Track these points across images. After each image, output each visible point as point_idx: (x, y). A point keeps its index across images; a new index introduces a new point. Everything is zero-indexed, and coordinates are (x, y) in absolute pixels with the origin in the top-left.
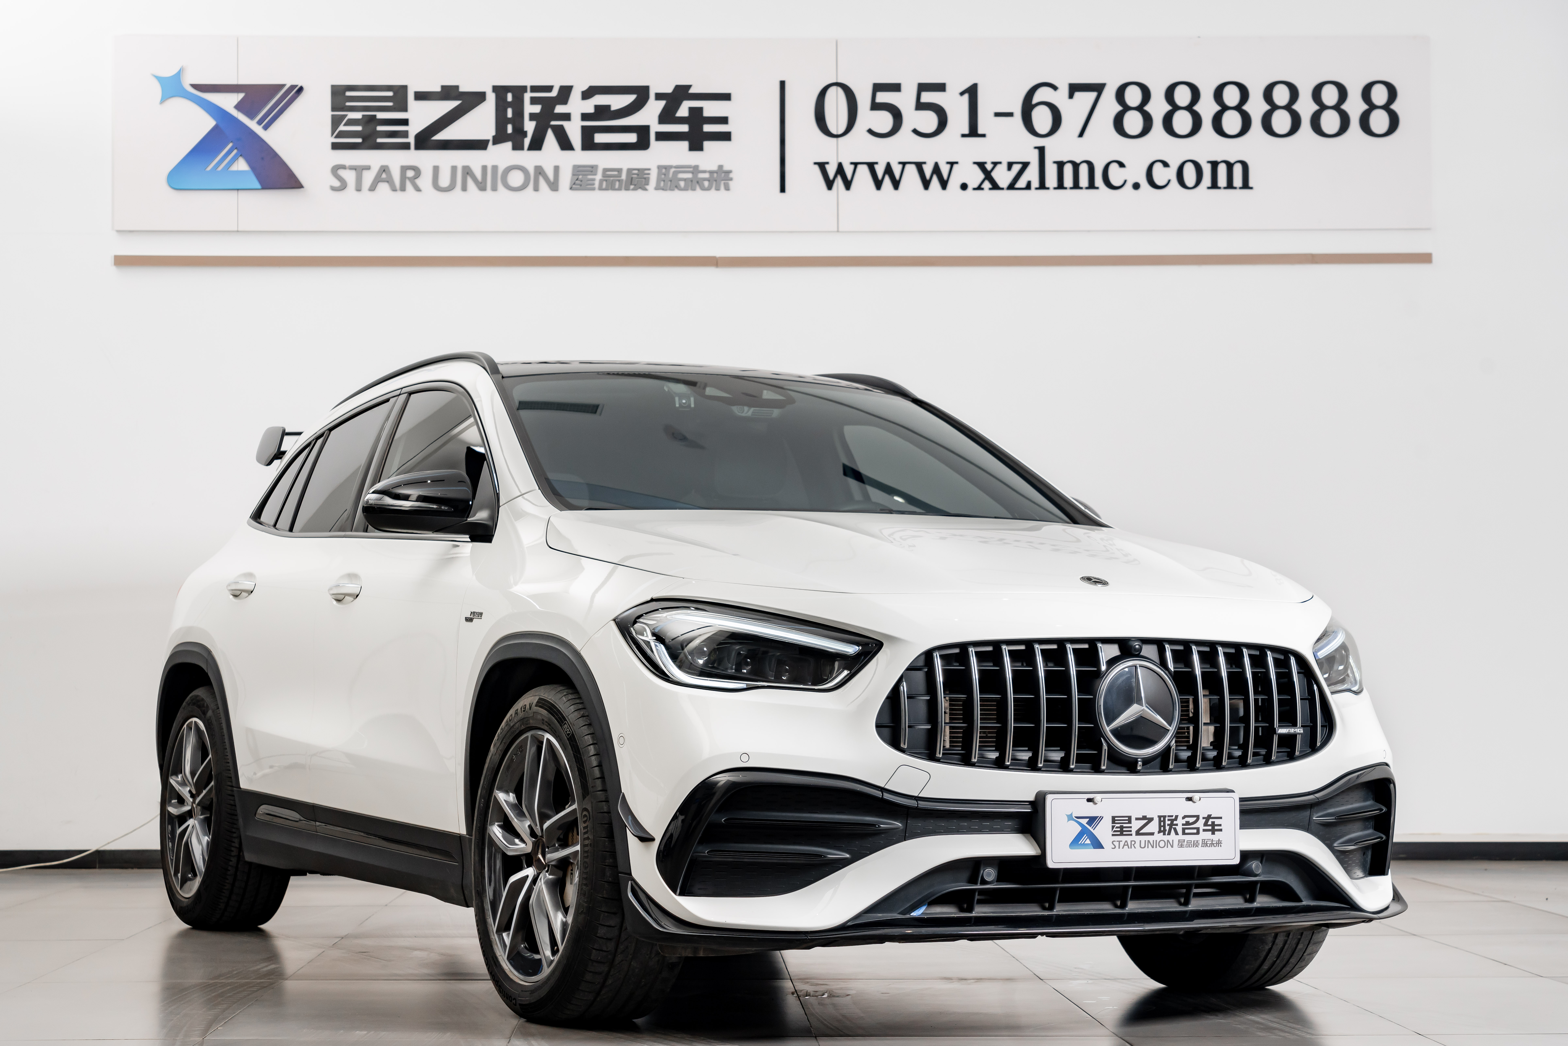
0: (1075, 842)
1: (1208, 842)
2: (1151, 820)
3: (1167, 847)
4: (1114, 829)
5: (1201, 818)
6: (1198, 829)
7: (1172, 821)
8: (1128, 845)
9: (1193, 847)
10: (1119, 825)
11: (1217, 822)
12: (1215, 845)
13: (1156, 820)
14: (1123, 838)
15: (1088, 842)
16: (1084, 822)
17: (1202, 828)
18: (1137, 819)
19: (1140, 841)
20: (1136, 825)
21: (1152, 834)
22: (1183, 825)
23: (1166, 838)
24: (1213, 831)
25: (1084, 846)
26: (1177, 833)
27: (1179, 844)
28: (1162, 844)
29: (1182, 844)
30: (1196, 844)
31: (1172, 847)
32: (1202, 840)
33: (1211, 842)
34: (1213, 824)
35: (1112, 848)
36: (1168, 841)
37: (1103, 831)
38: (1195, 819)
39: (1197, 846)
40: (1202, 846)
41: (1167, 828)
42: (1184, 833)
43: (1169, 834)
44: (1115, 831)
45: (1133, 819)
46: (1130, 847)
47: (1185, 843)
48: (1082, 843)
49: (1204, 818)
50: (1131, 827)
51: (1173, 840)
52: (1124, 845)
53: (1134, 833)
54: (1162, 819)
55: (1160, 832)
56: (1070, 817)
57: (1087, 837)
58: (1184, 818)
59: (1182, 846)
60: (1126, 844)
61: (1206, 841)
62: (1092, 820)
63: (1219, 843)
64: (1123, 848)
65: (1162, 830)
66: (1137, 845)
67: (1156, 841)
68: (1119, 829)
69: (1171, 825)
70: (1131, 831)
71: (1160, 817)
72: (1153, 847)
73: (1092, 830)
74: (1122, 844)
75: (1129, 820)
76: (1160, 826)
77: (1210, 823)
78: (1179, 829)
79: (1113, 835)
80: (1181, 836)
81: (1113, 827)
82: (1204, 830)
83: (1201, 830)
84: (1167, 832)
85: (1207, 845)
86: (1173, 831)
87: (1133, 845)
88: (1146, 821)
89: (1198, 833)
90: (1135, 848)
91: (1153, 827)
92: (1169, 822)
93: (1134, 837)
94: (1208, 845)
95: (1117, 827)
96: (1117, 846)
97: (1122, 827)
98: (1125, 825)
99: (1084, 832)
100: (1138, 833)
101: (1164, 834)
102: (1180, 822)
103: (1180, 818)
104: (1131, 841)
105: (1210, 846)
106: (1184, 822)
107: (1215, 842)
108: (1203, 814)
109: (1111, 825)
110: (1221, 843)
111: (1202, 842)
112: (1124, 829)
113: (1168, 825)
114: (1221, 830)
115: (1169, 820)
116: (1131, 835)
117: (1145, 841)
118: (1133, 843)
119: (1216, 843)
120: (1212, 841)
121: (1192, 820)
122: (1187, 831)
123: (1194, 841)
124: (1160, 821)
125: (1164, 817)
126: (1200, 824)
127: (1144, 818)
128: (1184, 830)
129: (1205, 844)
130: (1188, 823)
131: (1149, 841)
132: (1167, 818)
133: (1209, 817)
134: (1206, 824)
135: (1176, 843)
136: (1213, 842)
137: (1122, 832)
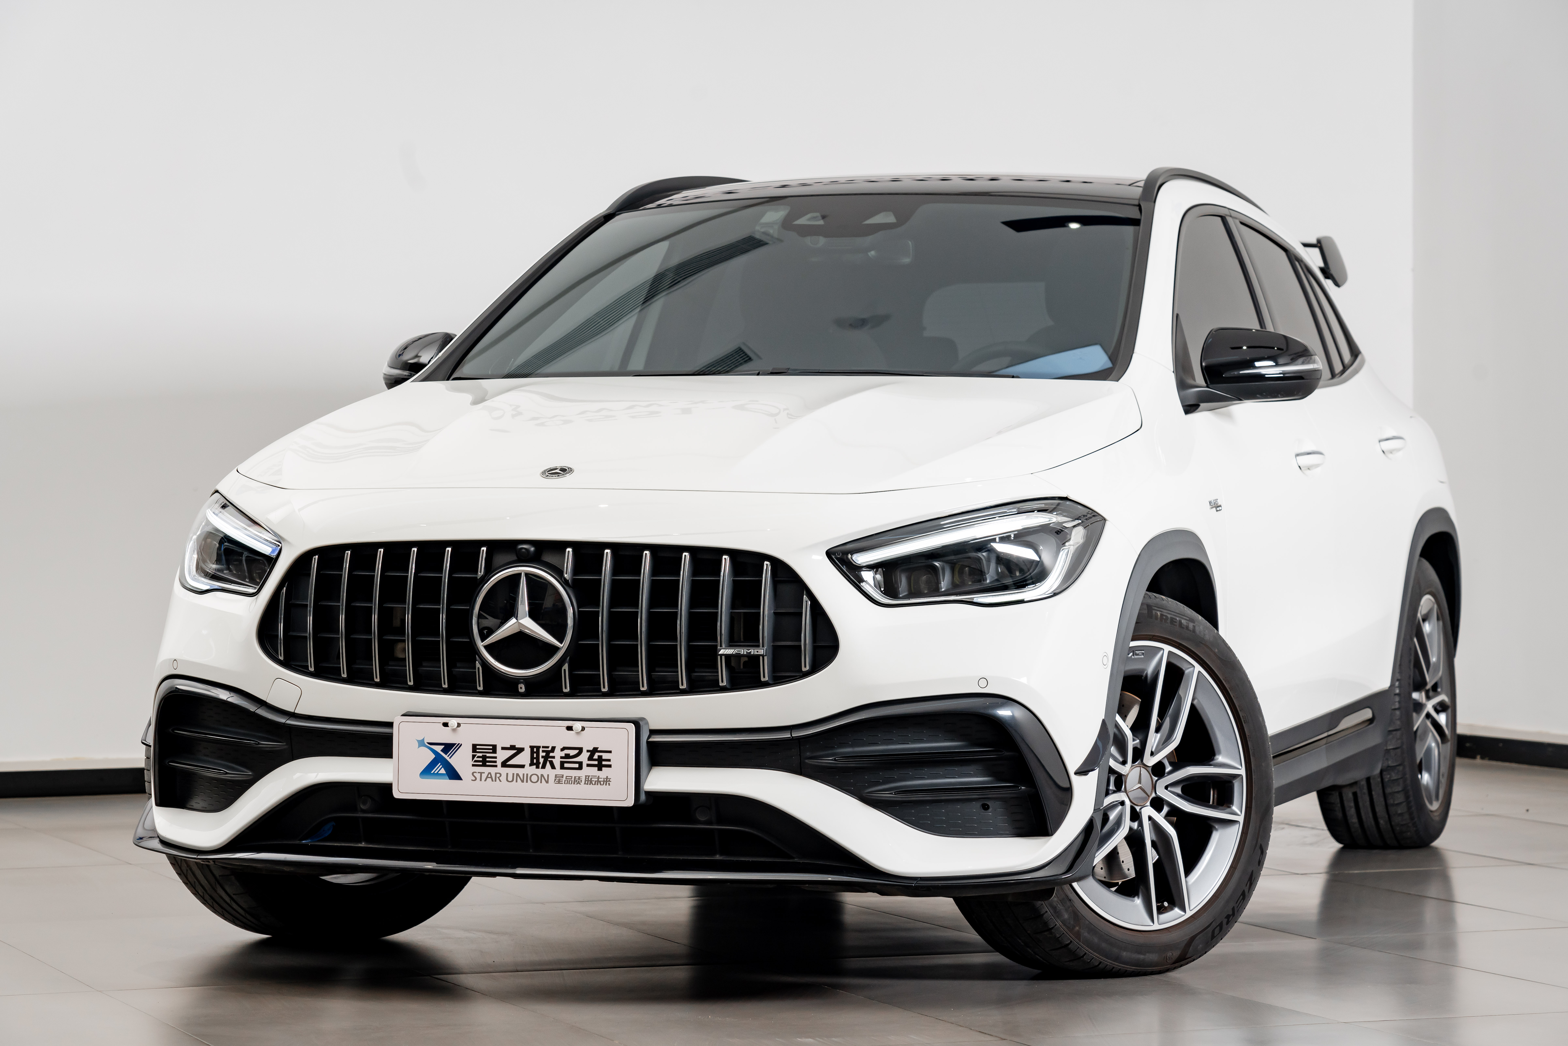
0: (427, 771)
1: (593, 779)
2: (520, 750)
3: (541, 782)
4: (475, 759)
5: (584, 751)
6: (580, 764)
7: (548, 753)
8: (491, 777)
9: (574, 784)
10: (481, 755)
11: (605, 756)
12: (602, 783)
13: (527, 752)
14: (486, 770)
15: (443, 771)
16: (439, 749)
17: (585, 762)
18: (503, 748)
19: (507, 774)
20: (501, 756)
21: (523, 766)
22: (562, 758)
23: (540, 771)
24: (600, 767)
25: (438, 775)
26: (553, 767)
27: (555, 780)
28: (534, 778)
29: (559, 780)
30: (577, 781)
31: (547, 782)
32: (586, 776)
33: (597, 780)
34: (600, 759)
35: (472, 780)
36: (542, 775)
37: (461, 760)
38: (576, 752)
39: (579, 783)
40: (585, 784)
41: (541, 760)
42: (562, 767)
43: (544, 767)
44: (475, 761)
45: (499, 749)
46: (494, 780)
47: (564, 779)
48: (436, 772)
49: (588, 751)
50: (496, 758)
51: (548, 775)
52: (487, 777)
53: (499, 764)
54: (535, 750)
55: (531, 765)
56: (421, 743)
57: (441, 766)
58: (562, 750)
59: (559, 782)
60: (489, 776)
61: (590, 777)
62: (449, 747)
63: (607, 781)
64: (485, 780)
65: (534, 762)
66: (503, 778)
67: (527, 774)
68: (481, 759)
69: (546, 758)
70: (495, 762)
71: (532, 748)
72: (523, 781)
73: (448, 758)
74: (484, 776)
75: (494, 748)
76: (532, 758)
77: (596, 757)
78: (557, 762)
79: (473, 765)
80: (558, 771)
81: (474, 756)
82: (588, 765)
83: (584, 765)
84: (541, 765)
85: (591, 783)
86: (548, 764)
87: (498, 778)
88: (513, 752)
89: (580, 768)
90: (500, 781)
91: (524, 758)
92: (544, 754)
93: (499, 769)
94: (594, 783)
95: (478, 757)
96: (478, 778)
97: (484, 757)
98: (488, 755)
99: (438, 760)
100: (504, 764)
101: (538, 767)
102: (558, 754)
103: (557, 750)
104: (496, 774)
105: (595, 784)
106: (563, 754)
107: (602, 780)
108: (588, 746)
109: (471, 754)
110: (609, 781)
111: (586, 778)
112: (487, 759)
113: (543, 757)
114: (610, 766)
115: (543, 751)
116: (496, 766)
117: (513, 774)
118: (498, 775)
119: (604, 781)
120: (599, 778)
121: (573, 753)
122: (566, 765)
123: (575, 777)
124: (532, 753)
125: (538, 748)
126: (584, 758)
127: (512, 747)
128: (562, 764)
129: (589, 781)
130: (567, 756)
131: (518, 775)
132: (541, 749)
133: (595, 750)
134: (590, 758)
135: (552, 779)
136: (600, 780)
137: (484, 762)
